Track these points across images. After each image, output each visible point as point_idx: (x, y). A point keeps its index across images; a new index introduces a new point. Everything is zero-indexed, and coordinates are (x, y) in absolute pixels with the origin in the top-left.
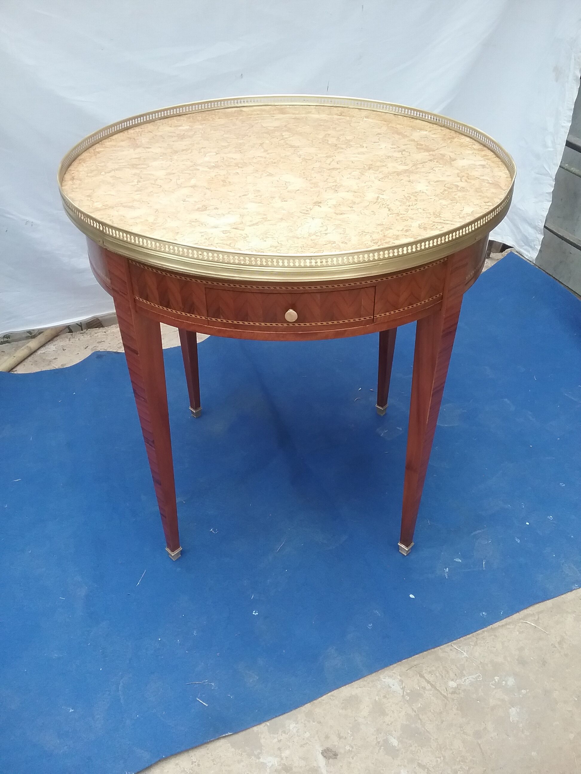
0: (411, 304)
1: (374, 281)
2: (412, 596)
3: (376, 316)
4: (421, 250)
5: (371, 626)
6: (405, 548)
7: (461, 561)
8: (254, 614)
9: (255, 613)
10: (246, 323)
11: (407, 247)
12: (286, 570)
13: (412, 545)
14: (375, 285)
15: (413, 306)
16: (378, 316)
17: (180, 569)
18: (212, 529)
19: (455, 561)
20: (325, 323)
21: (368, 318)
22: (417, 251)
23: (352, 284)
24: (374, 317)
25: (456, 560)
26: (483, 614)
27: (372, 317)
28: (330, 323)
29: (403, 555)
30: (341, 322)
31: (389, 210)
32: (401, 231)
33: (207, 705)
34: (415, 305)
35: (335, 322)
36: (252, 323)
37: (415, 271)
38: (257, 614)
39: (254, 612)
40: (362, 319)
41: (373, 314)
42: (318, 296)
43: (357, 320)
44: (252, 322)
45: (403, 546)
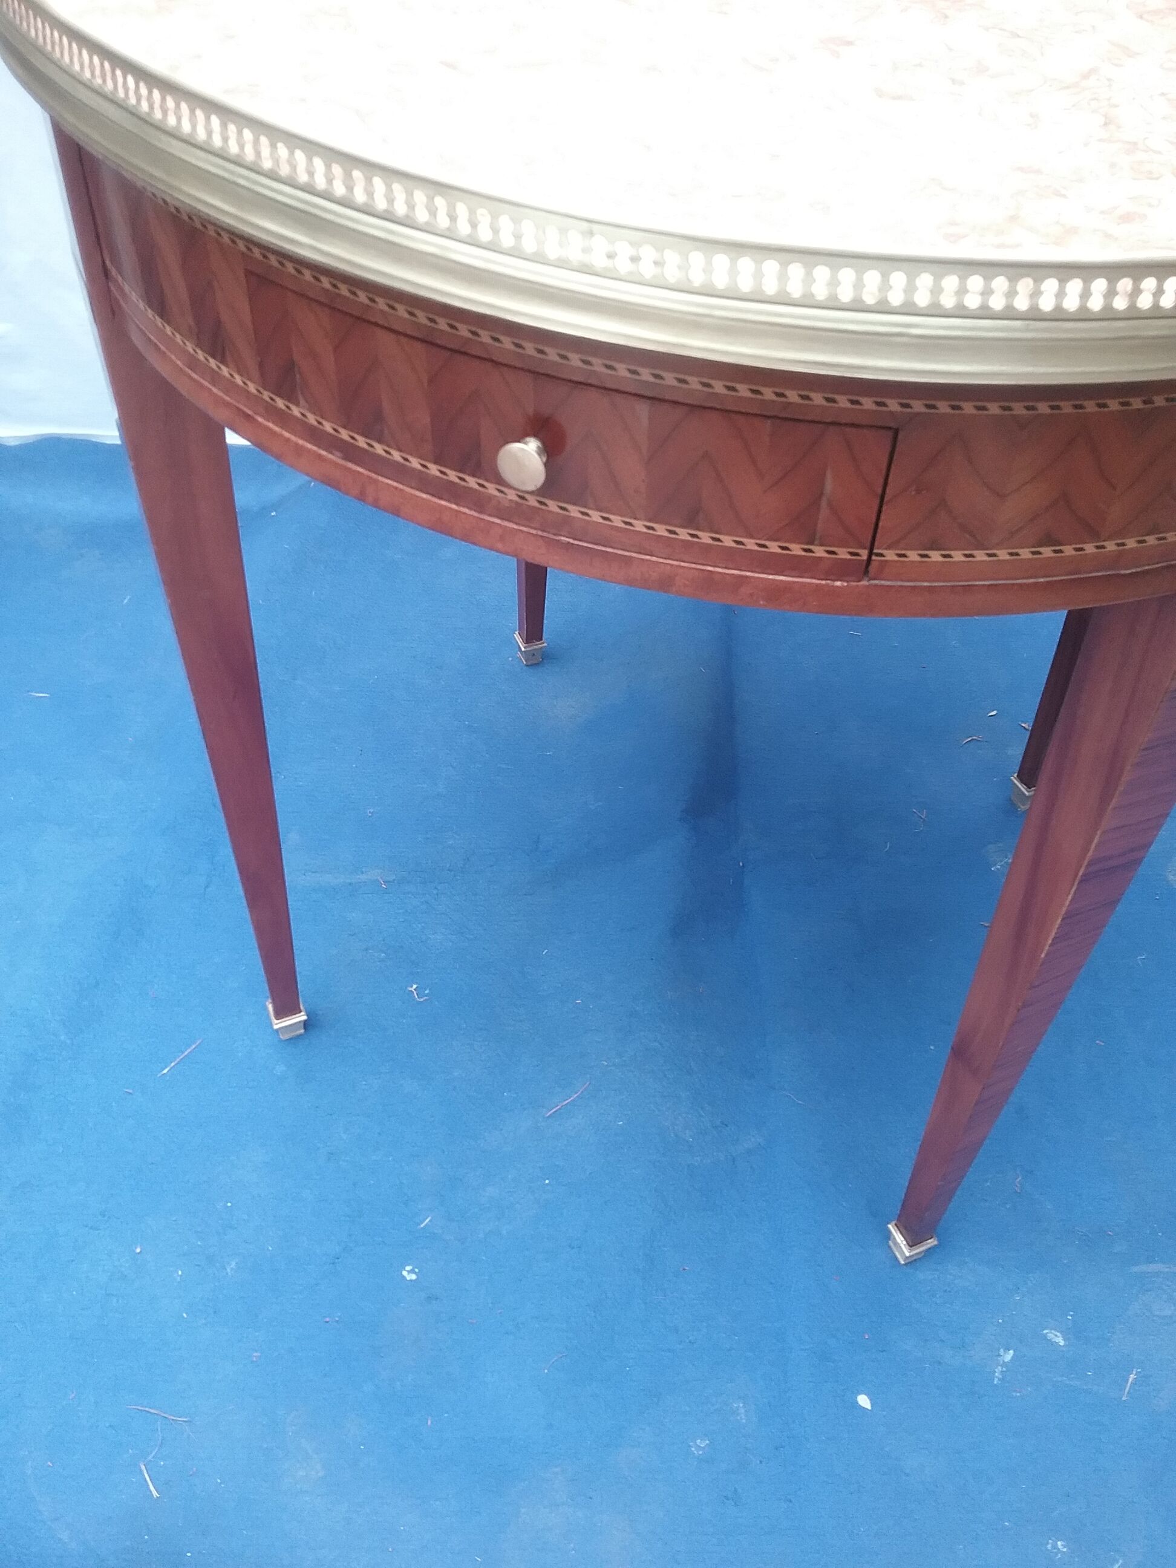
0: (1049, 540)
1: (893, 405)
2: (864, 1401)
3: (881, 555)
4: (1133, 314)
5: (704, 1448)
6: (902, 1246)
7: (1062, 1343)
8: (405, 1273)
9: (409, 1272)
10: (379, 449)
11: (1087, 282)
12: (547, 1182)
13: (929, 1246)
14: (893, 425)
15: (1061, 551)
16: (890, 555)
17: (284, 1069)
18: (415, 986)
19: (1045, 1336)
20: (661, 530)
21: (843, 554)
22: (1108, 315)
23: (793, 396)
24: (871, 554)
25: (1050, 1336)
26: (1055, 1547)
27: (864, 554)
28: (683, 534)
29: (896, 1258)
30: (728, 541)
31: (1106, 124)
32: (1102, 212)
33: (155, 1494)
34: (1069, 550)
35: (705, 538)
36: (396, 456)
37: (1099, 406)
38: (413, 1277)
39: (408, 1268)
40: (819, 552)
41: (868, 544)
42: (643, 410)
43: (796, 549)
44: (400, 450)
45: (899, 1238)
